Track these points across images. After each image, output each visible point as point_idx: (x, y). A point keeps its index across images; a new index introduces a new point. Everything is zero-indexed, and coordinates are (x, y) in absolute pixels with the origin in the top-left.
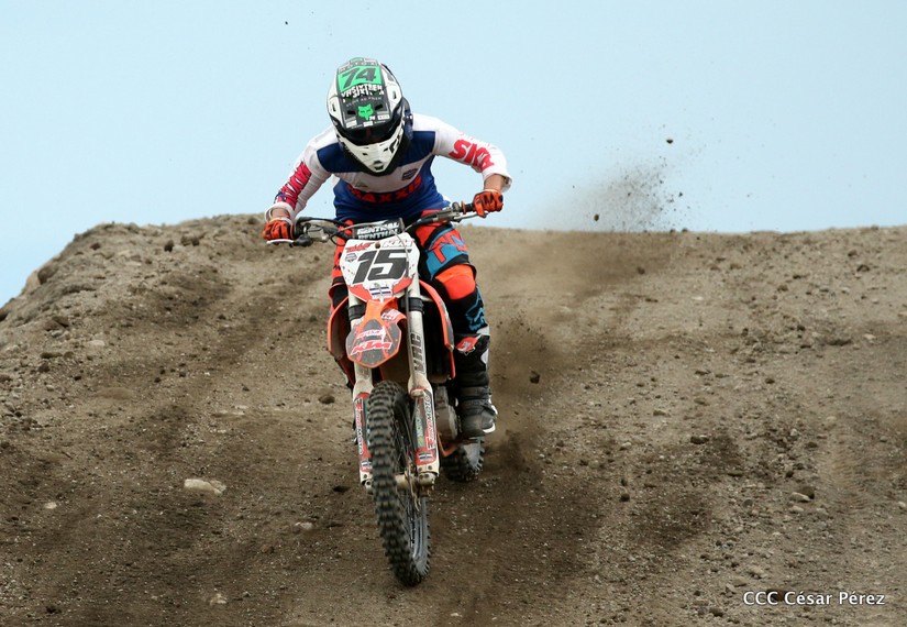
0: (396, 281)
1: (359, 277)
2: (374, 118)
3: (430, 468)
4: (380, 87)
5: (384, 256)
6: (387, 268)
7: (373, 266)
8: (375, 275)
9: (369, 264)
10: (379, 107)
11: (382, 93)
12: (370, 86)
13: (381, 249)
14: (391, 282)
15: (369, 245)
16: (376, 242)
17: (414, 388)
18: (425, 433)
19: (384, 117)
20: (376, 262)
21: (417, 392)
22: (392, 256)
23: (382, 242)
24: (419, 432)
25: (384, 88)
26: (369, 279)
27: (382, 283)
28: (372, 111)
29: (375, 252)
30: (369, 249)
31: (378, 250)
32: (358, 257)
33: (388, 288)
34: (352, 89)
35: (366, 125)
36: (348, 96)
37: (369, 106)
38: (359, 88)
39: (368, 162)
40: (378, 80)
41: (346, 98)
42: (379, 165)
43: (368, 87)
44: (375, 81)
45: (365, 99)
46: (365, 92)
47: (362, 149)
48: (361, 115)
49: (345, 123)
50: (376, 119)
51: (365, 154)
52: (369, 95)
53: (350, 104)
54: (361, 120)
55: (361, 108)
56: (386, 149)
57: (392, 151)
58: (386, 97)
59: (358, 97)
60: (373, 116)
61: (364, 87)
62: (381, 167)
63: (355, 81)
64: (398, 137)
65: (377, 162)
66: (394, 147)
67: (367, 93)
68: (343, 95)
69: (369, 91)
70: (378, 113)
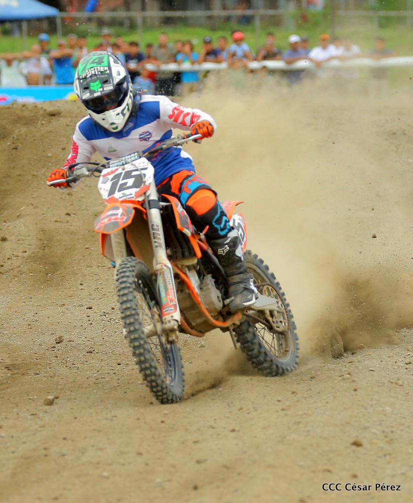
0: (137, 190)
1: (112, 192)
2: (101, 89)
3: (172, 317)
4: (107, 68)
5: (128, 175)
6: (130, 182)
7: (121, 182)
8: (123, 187)
9: (117, 182)
10: (106, 82)
11: (108, 72)
12: (98, 68)
13: (126, 170)
14: (134, 191)
15: (117, 170)
16: (122, 167)
17: (157, 264)
18: (167, 294)
19: (109, 88)
20: (123, 179)
21: (158, 267)
22: (134, 173)
23: (126, 166)
24: (163, 294)
25: (110, 68)
26: (119, 191)
27: (127, 192)
28: (100, 85)
29: (121, 173)
30: (117, 172)
31: (124, 172)
32: (110, 179)
33: (131, 194)
34: (87, 72)
35: (96, 95)
36: (84, 77)
37: (98, 82)
38: (91, 70)
39: (106, 125)
40: (106, 63)
41: (82, 79)
42: (114, 126)
43: (97, 69)
44: (103, 64)
45: (95, 77)
46: (95, 72)
47: (101, 116)
48: (92, 88)
49: (81, 96)
50: (103, 90)
51: (103, 119)
52: (98, 75)
53: (86, 82)
54: (92, 92)
55: (92, 84)
56: (118, 114)
57: (124, 115)
58: (110, 74)
59: (91, 76)
60: (100, 88)
61: (94, 70)
62: (117, 128)
63: (89, 66)
64: (127, 105)
65: (113, 124)
66: (125, 112)
67: (97, 73)
68: (81, 77)
69: (98, 72)
70: (105, 85)
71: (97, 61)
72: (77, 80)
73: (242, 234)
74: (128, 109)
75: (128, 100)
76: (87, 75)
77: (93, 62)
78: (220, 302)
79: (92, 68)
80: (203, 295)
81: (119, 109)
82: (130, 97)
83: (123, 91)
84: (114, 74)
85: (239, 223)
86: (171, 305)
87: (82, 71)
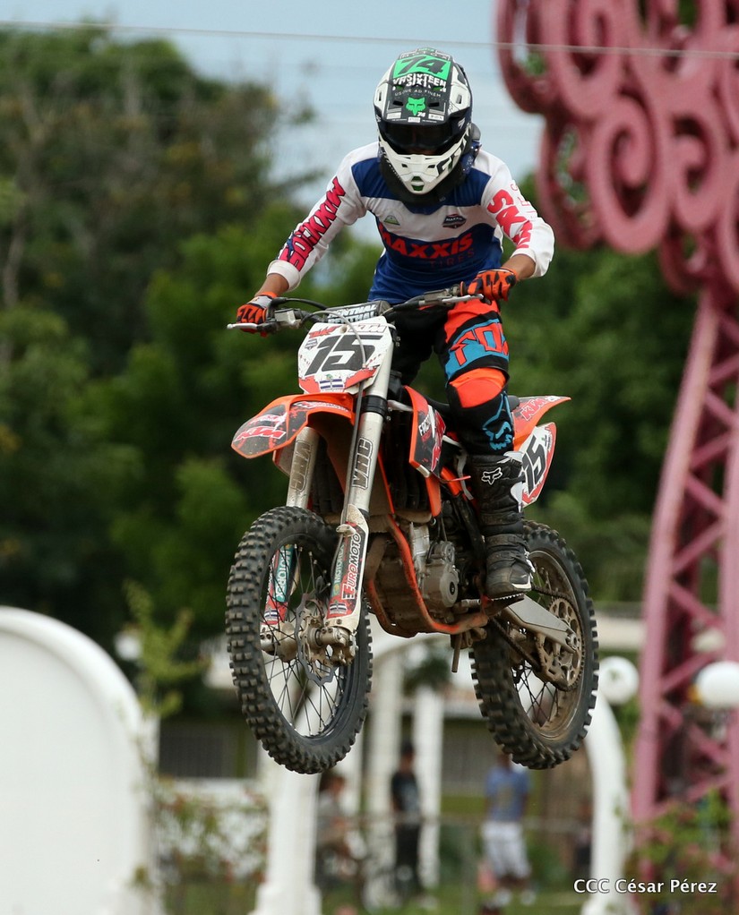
0: (352, 374)
1: (314, 367)
6: (346, 356)
7: (332, 354)
10: (433, 105)
11: (444, 90)
12: (431, 77)
13: (346, 334)
14: (346, 374)
15: (334, 329)
16: (343, 325)
18: (343, 579)
19: (437, 117)
20: (336, 350)
25: (449, 86)
26: (323, 370)
28: (423, 107)
29: (338, 337)
30: (333, 334)
31: (343, 335)
32: (319, 343)
33: (340, 380)
34: (408, 76)
35: (411, 120)
36: (400, 83)
37: (422, 101)
38: (417, 77)
39: (405, 177)
40: (444, 75)
41: (397, 85)
42: (418, 183)
43: (428, 78)
44: (439, 75)
45: (420, 91)
46: (422, 82)
47: (402, 158)
48: (409, 107)
49: (386, 114)
50: (426, 117)
51: (404, 166)
52: (427, 88)
53: (400, 93)
54: (407, 114)
55: (411, 100)
56: (432, 166)
57: (440, 171)
58: (447, 95)
59: (413, 87)
60: (423, 112)
61: (423, 78)
62: (420, 188)
63: (415, 69)
64: (453, 157)
65: (417, 178)
66: (444, 167)
67: (425, 85)
68: (395, 82)
69: (428, 84)
70: (431, 110)
71: (431, 64)
72: (387, 85)
73: (540, 469)
74: (450, 165)
75: (456, 150)
76: (406, 82)
77: (424, 65)
78: (452, 593)
79: (420, 73)
80: (426, 575)
81: (437, 159)
82: (462, 145)
83: (455, 133)
84: (453, 98)
85: (540, 446)
86: (343, 601)
87: (400, 73)
